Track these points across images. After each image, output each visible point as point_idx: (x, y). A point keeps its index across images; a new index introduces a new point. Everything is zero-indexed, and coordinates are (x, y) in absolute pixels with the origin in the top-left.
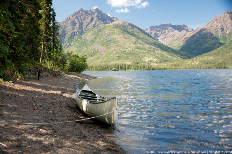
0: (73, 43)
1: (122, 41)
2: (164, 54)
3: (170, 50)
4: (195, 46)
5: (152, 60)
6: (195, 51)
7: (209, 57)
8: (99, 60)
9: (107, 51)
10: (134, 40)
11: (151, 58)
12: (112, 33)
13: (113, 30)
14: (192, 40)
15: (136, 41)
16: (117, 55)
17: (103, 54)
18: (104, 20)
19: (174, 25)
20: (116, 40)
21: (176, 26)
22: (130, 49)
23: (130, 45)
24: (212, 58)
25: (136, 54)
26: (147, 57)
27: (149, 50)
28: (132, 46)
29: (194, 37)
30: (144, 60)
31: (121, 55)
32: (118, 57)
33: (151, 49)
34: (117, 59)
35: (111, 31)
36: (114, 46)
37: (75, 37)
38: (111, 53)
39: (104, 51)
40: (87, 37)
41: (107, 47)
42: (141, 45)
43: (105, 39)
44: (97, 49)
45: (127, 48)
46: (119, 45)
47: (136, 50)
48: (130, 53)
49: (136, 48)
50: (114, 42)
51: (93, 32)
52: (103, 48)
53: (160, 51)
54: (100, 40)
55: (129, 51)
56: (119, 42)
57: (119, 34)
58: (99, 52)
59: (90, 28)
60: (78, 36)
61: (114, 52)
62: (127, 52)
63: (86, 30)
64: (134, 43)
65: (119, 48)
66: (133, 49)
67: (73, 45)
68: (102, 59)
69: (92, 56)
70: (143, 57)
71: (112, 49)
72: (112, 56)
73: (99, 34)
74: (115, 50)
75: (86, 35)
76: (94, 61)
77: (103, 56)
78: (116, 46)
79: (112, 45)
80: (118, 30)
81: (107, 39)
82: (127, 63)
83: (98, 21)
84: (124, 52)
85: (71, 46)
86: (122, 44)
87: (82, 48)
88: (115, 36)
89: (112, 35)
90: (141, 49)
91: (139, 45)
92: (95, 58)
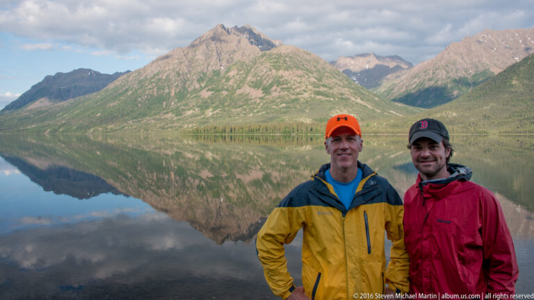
0: (204, 83)
1: (292, 81)
2: (367, 105)
6: (419, 102)
7: (450, 113)
8: (252, 114)
9: (265, 98)
10: (313, 79)
12: (276, 66)
13: (276, 62)
14: (413, 82)
16: (284, 105)
17: (259, 104)
18: (261, 45)
20: (282, 80)
22: (306, 95)
23: (307, 88)
24: (454, 114)
25: (319, 104)
27: (340, 97)
28: (311, 90)
29: (415, 78)
31: (291, 105)
32: (285, 110)
34: (284, 113)
35: (272, 64)
36: (279, 89)
37: (209, 74)
38: (273, 102)
39: (260, 98)
40: (231, 74)
41: (266, 90)
42: (326, 89)
43: (261, 77)
44: (247, 95)
45: (302, 94)
46: (288, 88)
47: (318, 97)
48: (307, 102)
49: (318, 93)
50: (278, 82)
51: (241, 65)
52: (260, 93)
53: (359, 100)
54: (254, 79)
55: (304, 99)
56: (287, 82)
57: (287, 69)
58: (251, 99)
59: (236, 59)
60: (214, 72)
61: (278, 100)
62: (302, 100)
63: (228, 62)
64: (314, 84)
65: (286, 93)
66: (313, 96)
67: (205, 87)
68: (258, 112)
69: (239, 107)
70: (330, 109)
71: (275, 94)
72: (274, 107)
73: (251, 69)
74: (279, 97)
75: (228, 70)
76: (242, 115)
77: (259, 107)
78: (282, 89)
79: (274, 88)
80: (285, 61)
81: (266, 78)
82: (302, 120)
83: (250, 45)
84: (297, 100)
85: (202, 89)
86: (294, 87)
87: (222, 92)
88: (281, 73)
89: (274, 71)
90: (327, 96)
91: (322, 89)
92: (245, 110)
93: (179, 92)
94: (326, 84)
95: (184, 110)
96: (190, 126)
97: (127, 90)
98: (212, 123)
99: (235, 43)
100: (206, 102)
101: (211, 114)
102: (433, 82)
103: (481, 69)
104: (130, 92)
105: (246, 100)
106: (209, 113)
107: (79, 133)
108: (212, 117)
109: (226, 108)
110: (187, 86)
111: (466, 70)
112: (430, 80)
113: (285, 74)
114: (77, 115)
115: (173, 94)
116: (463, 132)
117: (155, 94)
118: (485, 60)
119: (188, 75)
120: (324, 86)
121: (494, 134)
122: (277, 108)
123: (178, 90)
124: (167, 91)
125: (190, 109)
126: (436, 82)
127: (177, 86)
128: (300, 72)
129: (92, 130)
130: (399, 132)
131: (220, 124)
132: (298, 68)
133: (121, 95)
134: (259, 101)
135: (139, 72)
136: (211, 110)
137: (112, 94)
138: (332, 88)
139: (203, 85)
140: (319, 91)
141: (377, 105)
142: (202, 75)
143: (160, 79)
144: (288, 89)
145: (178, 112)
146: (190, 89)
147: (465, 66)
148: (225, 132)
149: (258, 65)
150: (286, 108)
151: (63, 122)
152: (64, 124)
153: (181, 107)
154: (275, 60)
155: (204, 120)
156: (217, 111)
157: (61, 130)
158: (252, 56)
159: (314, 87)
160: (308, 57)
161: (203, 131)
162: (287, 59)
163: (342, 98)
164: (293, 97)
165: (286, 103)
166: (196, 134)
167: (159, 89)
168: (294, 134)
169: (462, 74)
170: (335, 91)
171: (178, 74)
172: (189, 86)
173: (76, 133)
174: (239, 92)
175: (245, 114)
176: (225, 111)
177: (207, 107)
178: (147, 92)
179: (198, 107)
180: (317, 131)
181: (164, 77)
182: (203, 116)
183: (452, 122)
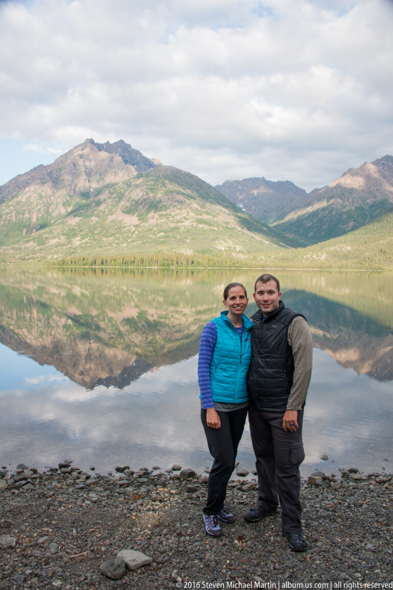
0: (71, 208)
1: (172, 207)
2: (254, 235)
3: (265, 229)
4: (311, 224)
5: (233, 247)
6: (311, 234)
7: (345, 246)
8: (126, 244)
9: (141, 225)
10: (196, 206)
11: (230, 243)
12: (153, 189)
13: (154, 185)
15: (199, 207)
16: (162, 234)
17: (134, 232)
18: (136, 165)
19: (270, 181)
20: (161, 205)
21: (274, 183)
22: (187, 223)
23: (188, 215)
24: (349, 248)
25: (201, 234)
26: (222, 242)
27: (225, 226)
28: (193, 218)
30: (217, 247)
31: (170, 234)
32: (163, 239)
33: (229, 226)
34: (162, 243)
35: (150, 187)
36: (156, 216)
37: (77, 197)
38: (150, 230)
39: (135, 226)
40: (102, 197)
41: (142, 217)
42: (209, 217)
43: (137, 202)
44: (121, 222)
45: (183, 222)
46: (166, 215)
47: (201, 226)
48: (188, 231)
49: (201, 221)
50: (156, 207)
51: (114, 187)
52: (134, 220)
53: (246, 231)
54: (128, 204)
55: (185, 228)
56: (165, 208)
57: (166, 193)
58: (125, 227)
59: (107, 180)
60: (83, 194)
61: (155, 229)
62: (182, 229)
63: (99, 183)
64: (196, 211)
65: (165, 220)
66: (194, 224)
67: (72, 212)
68: (132, 242)
69: (112, 236)
70: (214, 240)
71: (152, 222)
72: (151, 236)
73: (125, 192)
74: (157, 225)
75: (99, 193)
76: (115, 245)
77: (134, 235)
78: (160, 216)
79: (151, 215)
80: (164, 184)
81: (142, 203)
82: (182, 251)
83: (124, 164)
84: (177, 228)
85: (68, 214)
86: (173, 214)
87: (92, 218)
88: (159, 197)
89: (151, 195)
90: (210, 225)
91: (205, 217)
92: (118, 239)
93: (42, 217)
94: (209, 211)
95: (47, 238)
96: (55, 256)
98: (80, 254)
99: (107, 162)
100: (73, 230)
101: (79, 243)
102: (328, 212)
103: (380, 199)
105: (120, 228)
106: (77, 242)
108: (80, 247)
109: (96, 237)
110: (51, 211)
111: (363, 200)
113: (164, 199)
115: (34, 220)
116: (357, 268)
117: (14, 219)
119: (52, 198)
120: (207, 213)
122: (154, 236)
123: (40, 215)
124: (27, 216)
125: (54, 238)
126: (330, 212)
127: (39, 210)
128: (180, 197)
130: (289, 267)
131: (90, 254)
132: (179, 192)
134: (133, 229)
136: (79, 238)
138: (215, 216)
139: (70, 210)
140: (202, 219)
141: (265, 235)
142: (68, 198)
143: (20, 202)
145: (41, 242)
146: (54, 214)
147: (362, 195)
148: (95, 263)
149: (133, 187)
150: (164, 237)
153: (45, 235)
154: (153, 183)
155: (72, 250)
156: (86, 239)
158: (127, 177)
159: (196, 214)
160: (190, 180)
161: (70, 263)
162: (167, 182)
163: (227, 227)
164: (173, 225)
165: (164, 232)
166: (62, 266)
167: (18, 213)
168: (174, 268)
169: (358, 204)
170: (220, 219)
171: (41, 197)
172: (53, 211)
174: (110, 218)
175: (118, 244)
176: (95, 240)
177: (74, 235)
178: (4, 218)
179: (63, 235)
180: (198, 263)
181: (24, 200)
182: (69, 246)
183: (346, 256)
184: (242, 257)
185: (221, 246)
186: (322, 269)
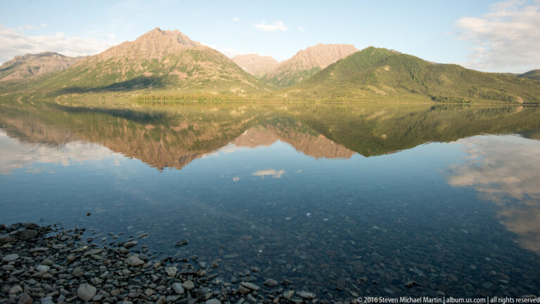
1: (206, 68)
5: (240, 90)
8: (180, 89)
9: (189, 78)
10: (219, 68)
11: (238, 89)
16: (201, 83)
17: (185, 82)
20: (200, 67)
22: (215, 78)
23: (215, 73)
25: (223, 83)
26: (234, 88)
27: (236, 79)
28: (218, 74)
30: (231, 91)
31: (205, 83)
33: (238, 79)
34: (201, 88)
35: (193, 57)
36: (197, 73)
37: (150, 61)
38: (194, 81)
39: (185, 78)
40: (165, 62)
41: (189, 74)
42: (227, 74)
43: (186, 65)
44: (176, 76)
45: (212, 77)
47: (222, 79)
48: (215, 82)
49: (222, 77)
50: (197, 68)
51: (172, 56)
52: (185, 75)
53: (246, 82)
54: (181, 66)
55: (214, 80)
56: (202, 69)
57: (202, 61)
58: (179, 79)
59: (169, 52)
60: (154, 60)
61: (197, 80)
62: (212, 80)
63: (163, 54)
64: (220, 71)
65: (202, 75)
66: (219, 78)
67: (148, 69)
68: (184, 87)
69: (172, 84)
70: (230, 86)
71: (195, 76)
72: (194, 84)
73: (179, 59)
74: (198, 78)
75: (164, 59)
76: (174, 89)
77: (185, 84)
78: (200, 73)
79: (194, 72)
80: (201, 56)
81: (189, 66)
82: (212, 92)
83: (178, 44)
84: (209, 80)
85: (145, 71)
86: (207, 72)
87: (159, 74)
88: (199, 63)
89: (194, 61)
90: (228, 79)
91: (225, 74)
92: (175, 86)
93: (129, 72)
95: (132, 84)
96: (137, 95)
97: (87, 70)
99: (168, 41)
100: (149, 80)
101: (152, 88)
103: (315, 66)
104: (90, 71)
105: (176, 80)
106: (150, 87)
107: (48, 100)
108: (153, 90)
109: (162, 84)
110: (134, 68)
111: (307, 66)
112: (288, 71)
113: (202, 64)
114: (45, 86)
115: (124, 73)
117: (110, 72)
118: (318, 61)
119: (135, 61)
120: (226, 72)
121: (318, 102)
122: (196, 85)
123: (127, 71)
124: (119, 71)
125: (136, 84)
126: (291, 72)
127: (127, 68)
128: (211, 63)
129: (59, 97)
132: (210, 60)
133: (82, 72)
134: (184, 80)
135: (96, 57)
137: (75, 72)
138: (230, 74)
139: (146, 68)
140: (223, 75)
141: (257, 85)
142: (145, 62)
143: (113, 63)
144: (203, 73)
146: (137, 71)
147: (307, 64)
148: (160, 99)
149: (184, 57)
150: (202, 85)
151: (34, 91)
152: (34, 93)
155: (148, 92)
157: (32, 97)
158: (180, 51)
159: (220, 73)
160: (216, 54)
161: (145, 99)
162: (203, 54)
164: (207, 78)
167: (113, 69)
169: (305, 68)
170: (233, 75)
171: (127, 60)
172: (136, 68)
173: (45, 100)
174: (171, 74)
176: (161, 86)
177: (149, 83)
178: (103, 72)
179: (142, 82)
180: (220, 99)
181: (116, 61)
182: (146, 89)
183: (297, 95)
184: (244, 96)
185: (233, 90)
186: (285, 102)
